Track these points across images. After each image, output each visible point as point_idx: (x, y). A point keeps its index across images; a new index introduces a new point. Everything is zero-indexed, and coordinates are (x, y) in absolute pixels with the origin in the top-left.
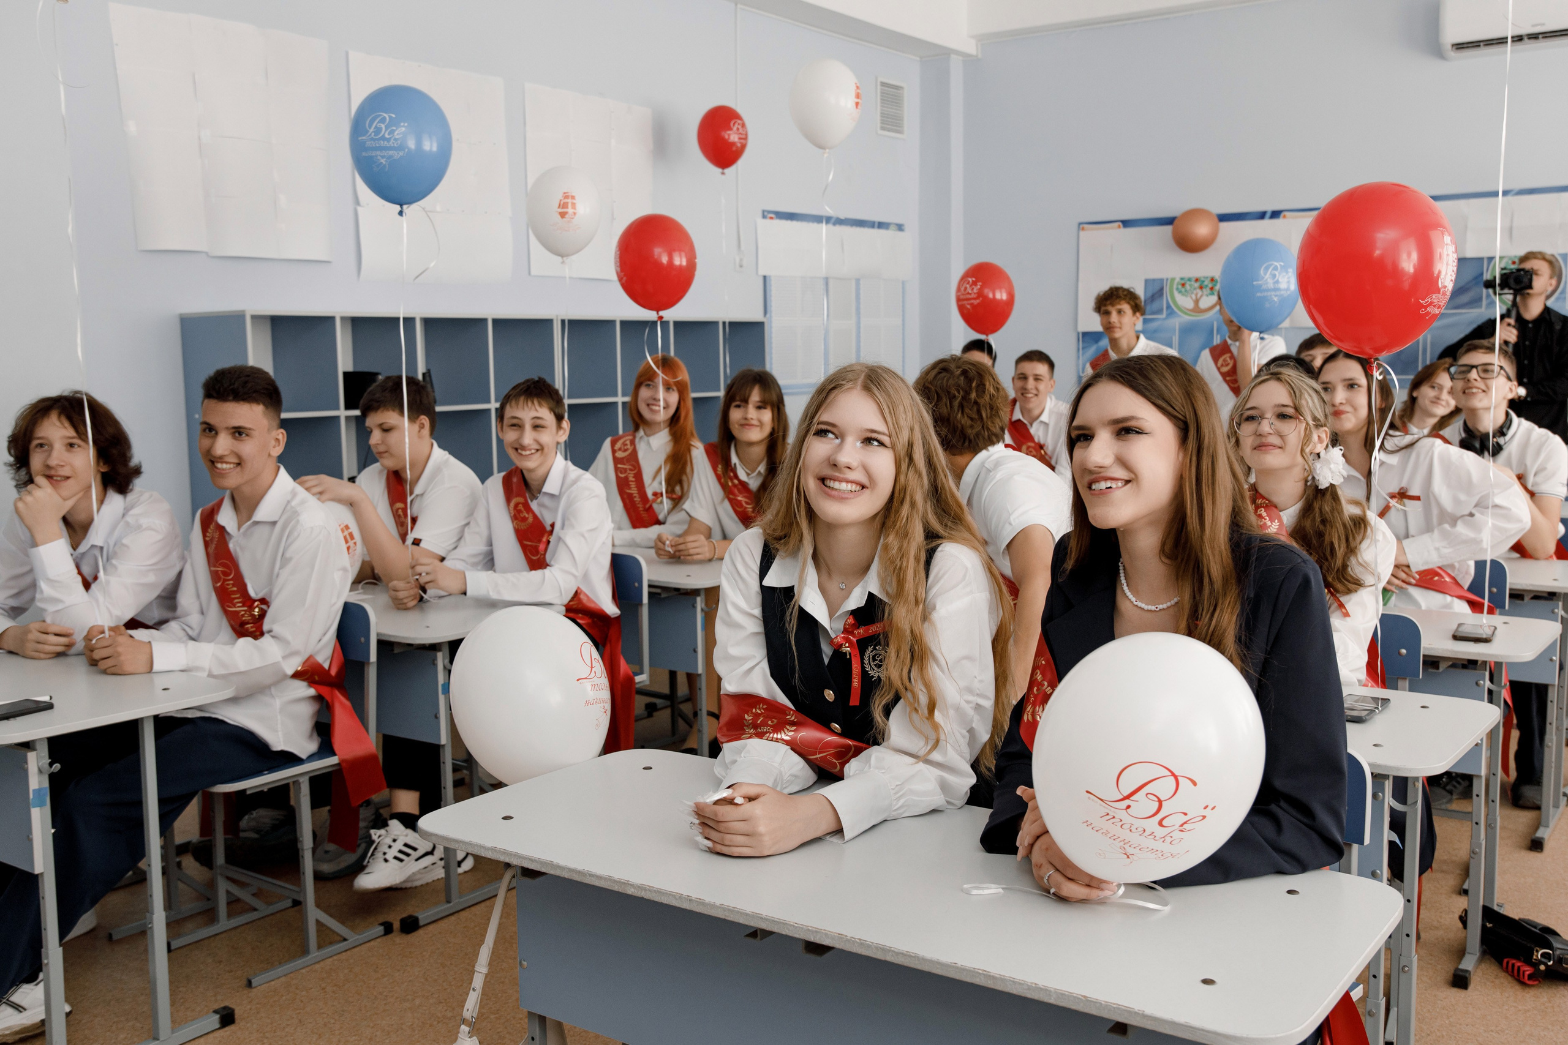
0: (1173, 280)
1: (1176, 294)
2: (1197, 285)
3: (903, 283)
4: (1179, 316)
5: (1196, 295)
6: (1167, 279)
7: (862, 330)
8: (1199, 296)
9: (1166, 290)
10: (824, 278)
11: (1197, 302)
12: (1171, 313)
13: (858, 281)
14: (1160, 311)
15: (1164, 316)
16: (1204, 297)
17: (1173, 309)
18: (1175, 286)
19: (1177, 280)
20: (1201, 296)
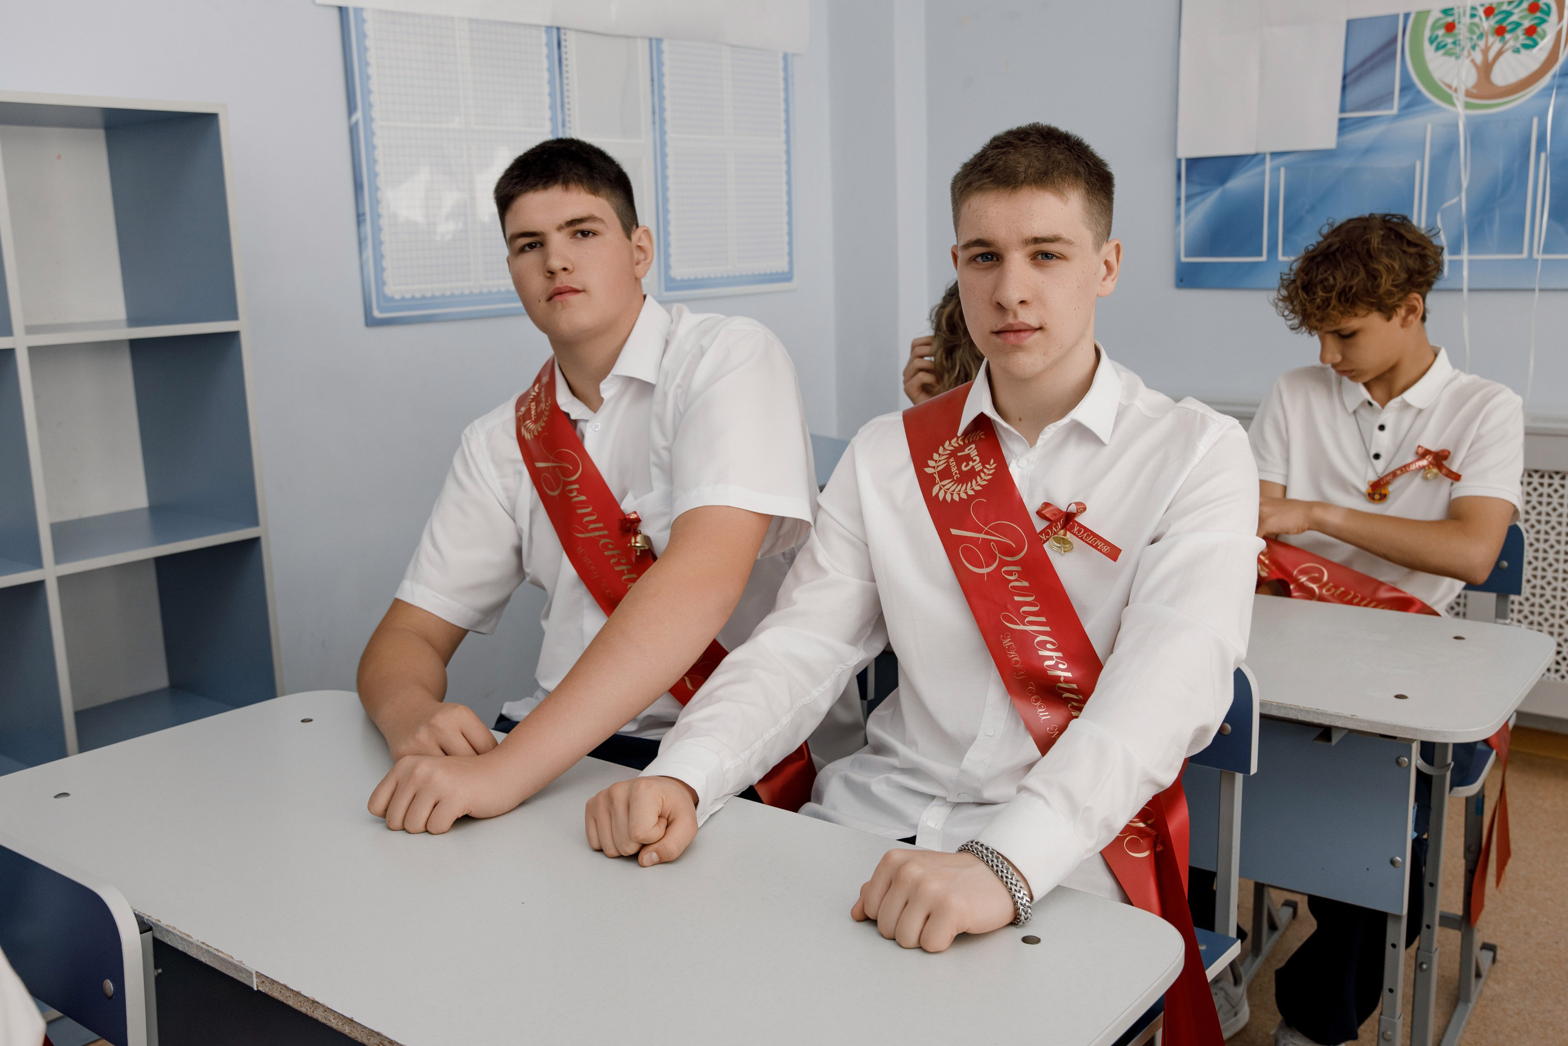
0: (1422, 15)
1: (1429, 50)
2: (1488, 24)
3: (785, 57)
4: (1437, 108)
5: (1485, 52)
6: (1407, 16)
7: (670, 161)
8: (1492, 54)
9: (1405, 43)
10: (549, 28)
11: (1486, 69)
12: (1412, 100)
13: (655, 44)
14: (1383, 100)
15: (1395, 111)
16: (1508, 55)
17: (1419, 92)
18: (1427, 33)
19: (1436, 14)
20: (1500, 53)
